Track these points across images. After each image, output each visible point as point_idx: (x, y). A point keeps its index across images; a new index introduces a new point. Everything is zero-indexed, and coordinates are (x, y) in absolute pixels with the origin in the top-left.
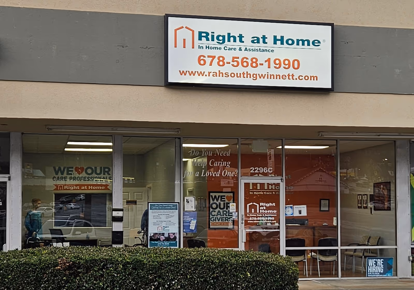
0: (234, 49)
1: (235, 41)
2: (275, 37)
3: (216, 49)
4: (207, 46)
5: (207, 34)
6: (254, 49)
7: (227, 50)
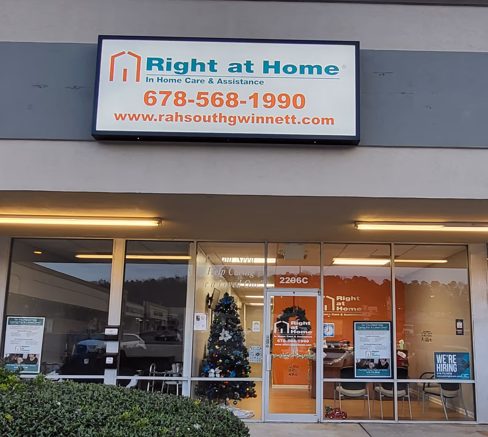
0: (201, 82)
1: (203, 69)
2: (266, 63)
3: (172, 82)
4: (160, 78)
5: (161, 61)
6: (233, 80)
7: (191, 82)
